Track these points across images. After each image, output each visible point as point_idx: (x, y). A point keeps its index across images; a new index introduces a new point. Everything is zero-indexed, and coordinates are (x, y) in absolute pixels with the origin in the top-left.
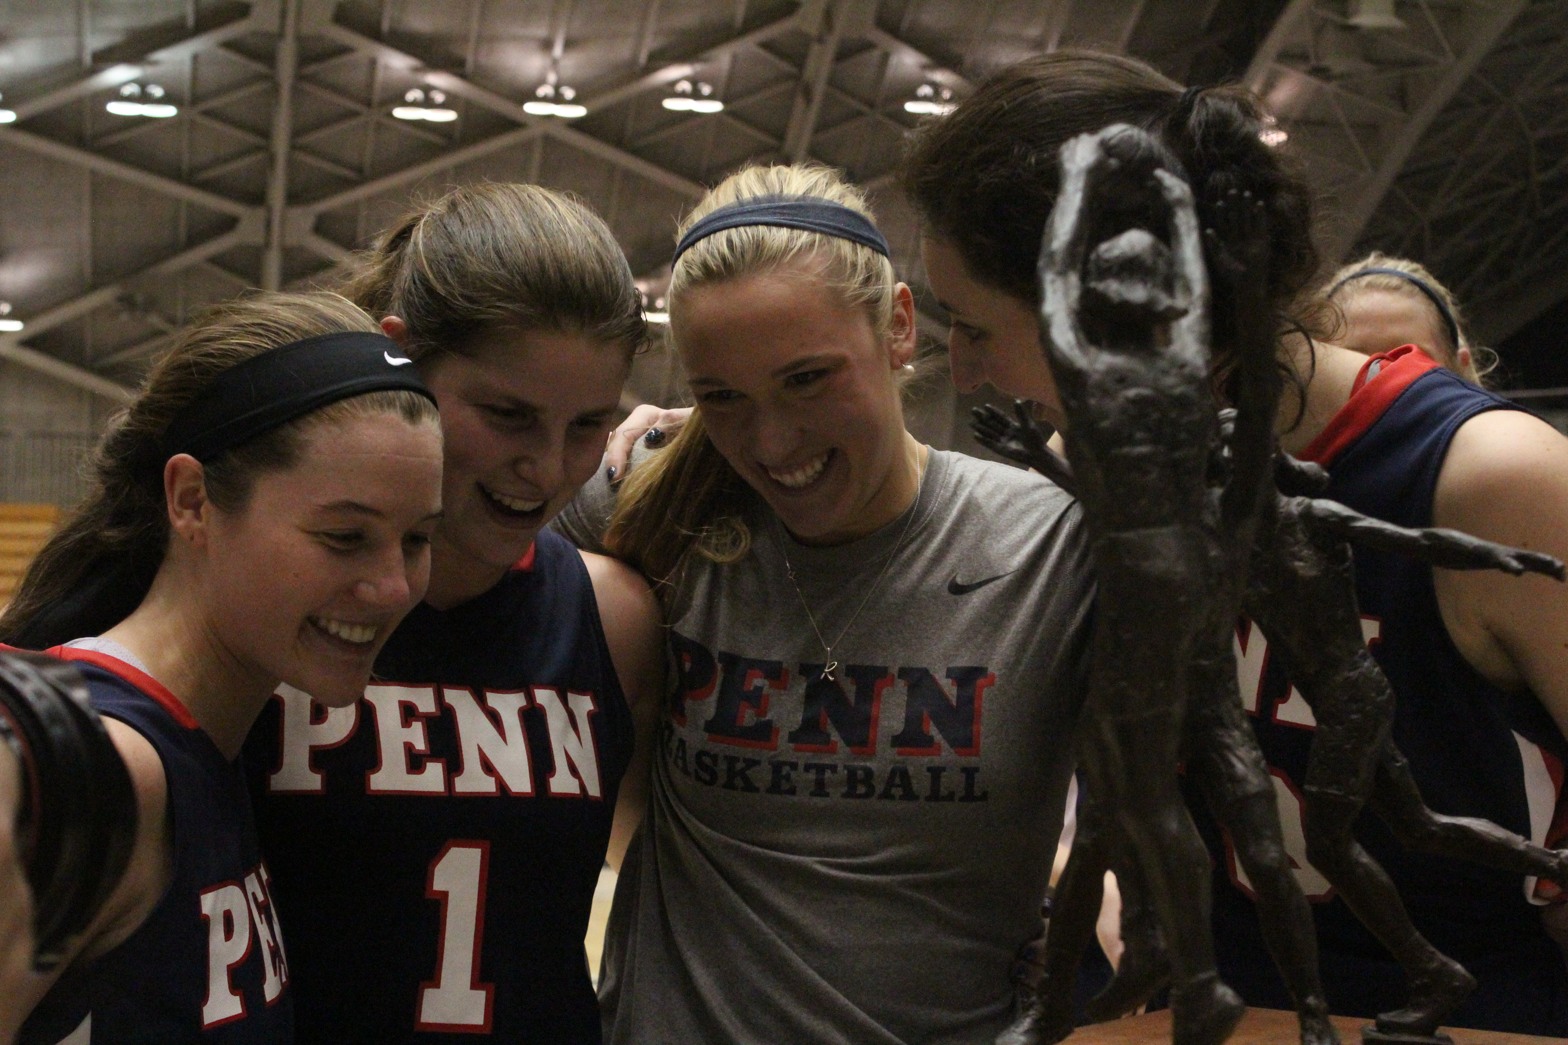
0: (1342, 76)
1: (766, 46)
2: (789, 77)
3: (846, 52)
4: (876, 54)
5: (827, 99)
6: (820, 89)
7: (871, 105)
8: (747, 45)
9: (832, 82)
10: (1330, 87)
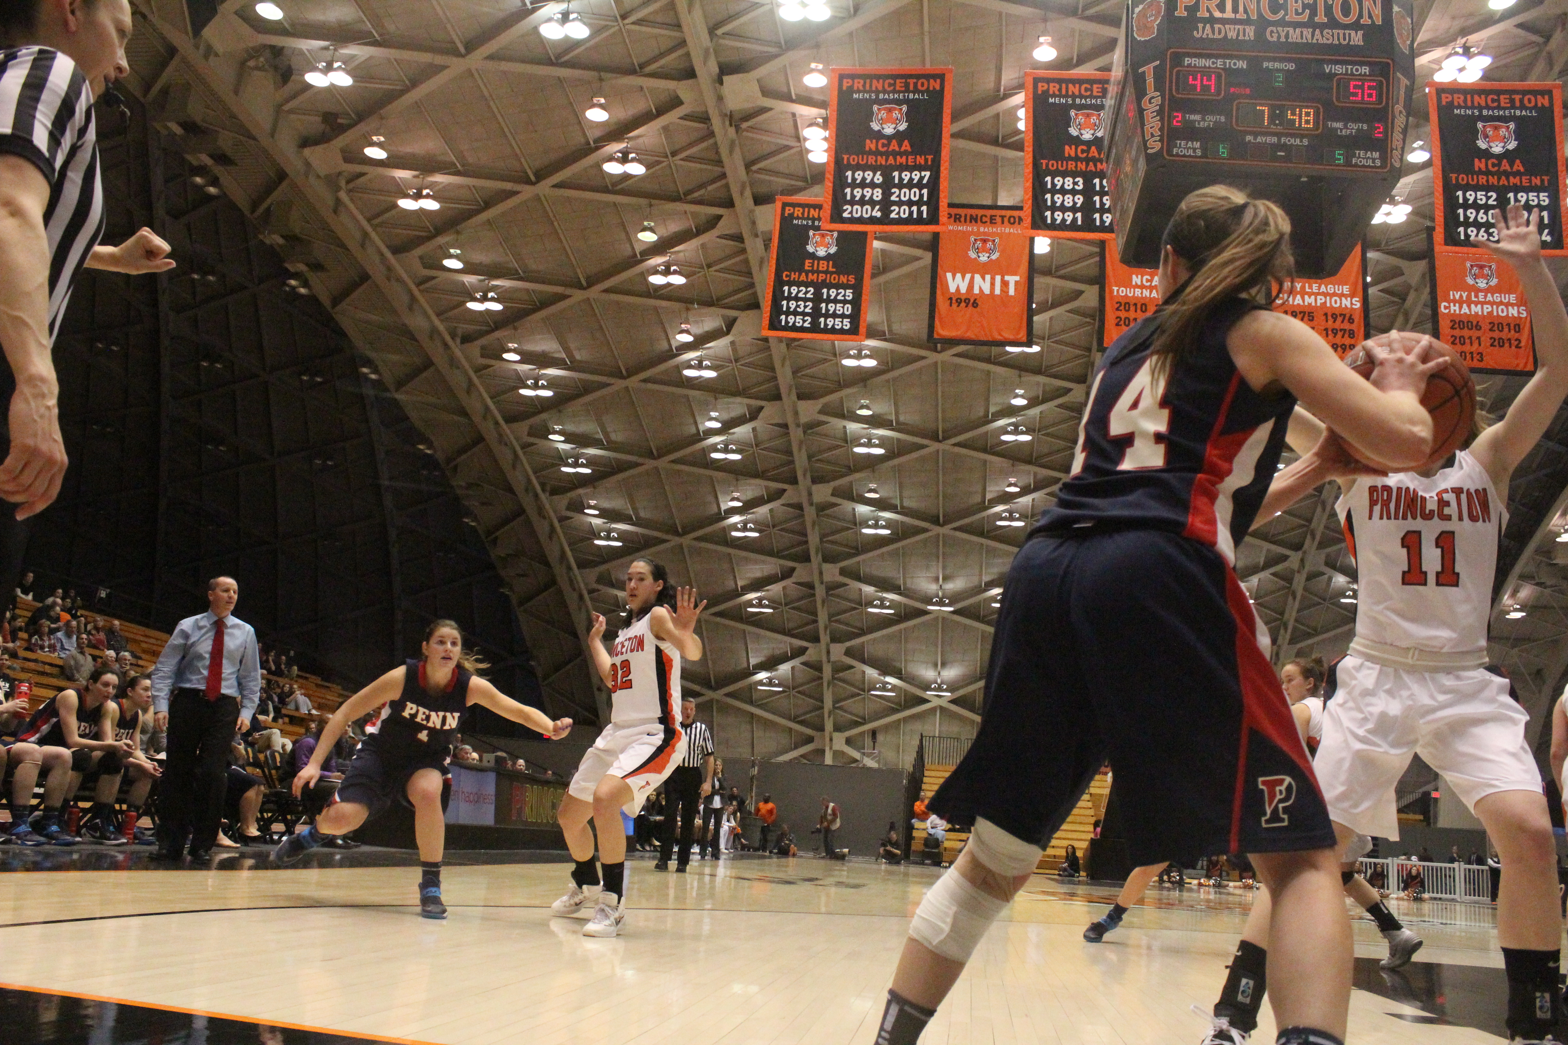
0: (1552, 586)
1: (1273, 574)
2: (1284, 588)
3: (1311, 577)
4: (1326, 576)
5: (1303, 597)
6: (1300, 593)
7: (1324, 600)
8: (1265, 575)
9: (1305, 589)
10: (1548, 591)
